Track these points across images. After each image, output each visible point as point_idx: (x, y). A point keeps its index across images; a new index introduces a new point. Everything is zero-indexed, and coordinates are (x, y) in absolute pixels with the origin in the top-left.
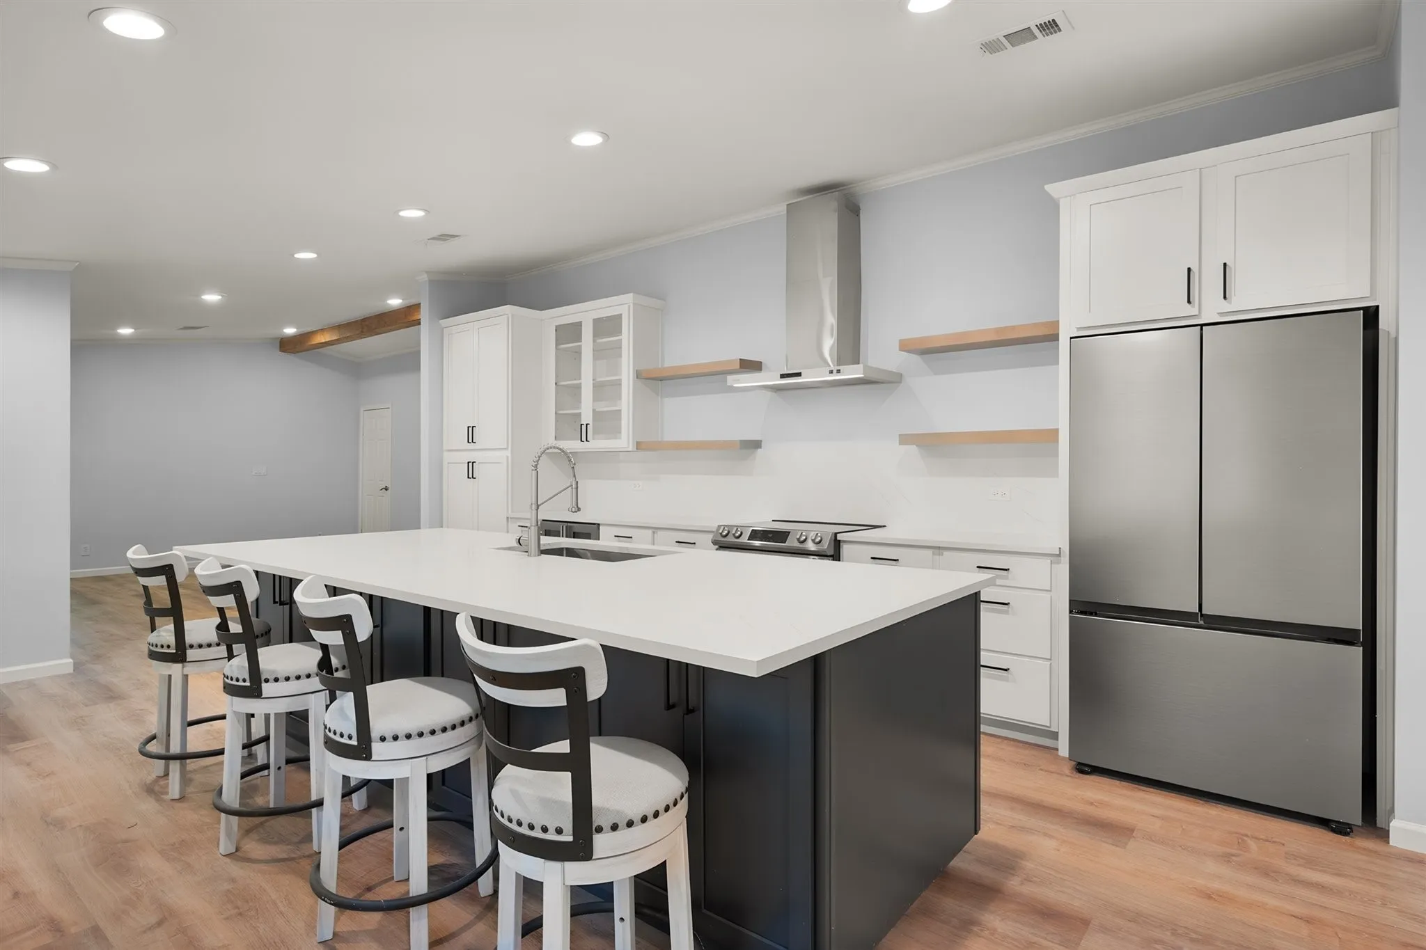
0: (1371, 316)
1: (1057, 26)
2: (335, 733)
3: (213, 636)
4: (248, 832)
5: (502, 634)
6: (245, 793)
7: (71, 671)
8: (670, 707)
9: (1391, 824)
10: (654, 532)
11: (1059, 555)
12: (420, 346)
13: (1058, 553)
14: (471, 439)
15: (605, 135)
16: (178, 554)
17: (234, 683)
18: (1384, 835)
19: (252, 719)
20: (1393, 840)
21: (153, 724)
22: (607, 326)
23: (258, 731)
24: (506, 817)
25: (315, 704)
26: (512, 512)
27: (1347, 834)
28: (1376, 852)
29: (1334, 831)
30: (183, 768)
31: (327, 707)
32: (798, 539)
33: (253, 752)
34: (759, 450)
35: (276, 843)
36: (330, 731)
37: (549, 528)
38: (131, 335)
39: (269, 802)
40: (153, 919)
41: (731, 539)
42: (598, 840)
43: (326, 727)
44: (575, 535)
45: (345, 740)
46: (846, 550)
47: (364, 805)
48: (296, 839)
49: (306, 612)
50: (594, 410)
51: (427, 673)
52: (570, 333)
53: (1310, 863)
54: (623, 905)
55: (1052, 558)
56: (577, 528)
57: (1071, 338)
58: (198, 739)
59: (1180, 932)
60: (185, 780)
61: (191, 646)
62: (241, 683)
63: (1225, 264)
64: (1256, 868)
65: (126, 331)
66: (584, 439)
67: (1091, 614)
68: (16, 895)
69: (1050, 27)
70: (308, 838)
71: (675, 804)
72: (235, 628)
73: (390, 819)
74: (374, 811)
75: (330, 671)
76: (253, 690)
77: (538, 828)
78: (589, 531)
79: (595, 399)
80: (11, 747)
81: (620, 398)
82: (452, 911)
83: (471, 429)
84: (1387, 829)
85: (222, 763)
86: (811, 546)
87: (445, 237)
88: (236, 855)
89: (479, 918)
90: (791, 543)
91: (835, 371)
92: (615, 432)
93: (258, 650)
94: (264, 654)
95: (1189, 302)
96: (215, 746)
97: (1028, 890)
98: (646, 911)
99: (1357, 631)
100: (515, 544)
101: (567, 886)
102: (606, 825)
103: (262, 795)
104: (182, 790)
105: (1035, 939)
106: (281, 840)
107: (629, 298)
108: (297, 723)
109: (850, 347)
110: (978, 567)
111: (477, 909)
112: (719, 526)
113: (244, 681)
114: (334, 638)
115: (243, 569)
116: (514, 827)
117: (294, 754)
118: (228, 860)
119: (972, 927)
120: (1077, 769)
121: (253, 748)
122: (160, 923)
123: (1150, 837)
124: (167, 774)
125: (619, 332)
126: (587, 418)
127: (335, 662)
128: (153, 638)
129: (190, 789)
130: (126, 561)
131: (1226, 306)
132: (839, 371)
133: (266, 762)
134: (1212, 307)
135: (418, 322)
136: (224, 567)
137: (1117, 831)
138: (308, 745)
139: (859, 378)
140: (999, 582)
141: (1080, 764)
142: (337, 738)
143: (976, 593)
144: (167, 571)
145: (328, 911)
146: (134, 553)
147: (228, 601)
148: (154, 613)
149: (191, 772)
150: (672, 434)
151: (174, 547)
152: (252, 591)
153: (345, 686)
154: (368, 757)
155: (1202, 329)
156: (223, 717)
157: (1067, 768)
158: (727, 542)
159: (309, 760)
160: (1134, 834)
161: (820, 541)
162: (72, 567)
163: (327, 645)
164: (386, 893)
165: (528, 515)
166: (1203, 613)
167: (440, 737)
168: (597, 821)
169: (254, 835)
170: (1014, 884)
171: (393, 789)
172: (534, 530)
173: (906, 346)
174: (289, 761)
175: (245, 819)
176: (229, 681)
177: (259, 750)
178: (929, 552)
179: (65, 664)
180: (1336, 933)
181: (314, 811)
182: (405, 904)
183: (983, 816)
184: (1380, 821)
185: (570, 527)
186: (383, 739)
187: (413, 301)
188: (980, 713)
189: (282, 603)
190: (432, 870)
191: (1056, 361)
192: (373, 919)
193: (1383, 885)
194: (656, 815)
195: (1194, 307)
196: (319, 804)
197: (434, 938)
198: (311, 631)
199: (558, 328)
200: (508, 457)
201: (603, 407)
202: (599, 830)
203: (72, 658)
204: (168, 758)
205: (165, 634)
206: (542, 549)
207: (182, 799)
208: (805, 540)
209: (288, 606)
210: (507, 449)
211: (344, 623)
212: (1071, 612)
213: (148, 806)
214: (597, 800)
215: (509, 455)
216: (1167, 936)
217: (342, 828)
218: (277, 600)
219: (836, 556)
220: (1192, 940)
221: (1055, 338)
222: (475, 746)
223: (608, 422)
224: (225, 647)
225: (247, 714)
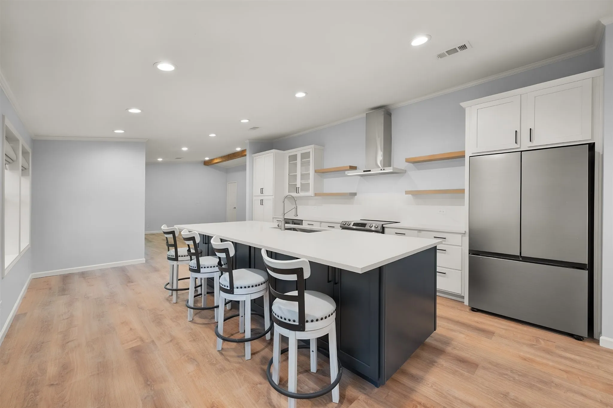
0: (592, 147)
1: (466, 47)
2: (223, 285)
3: (186, 253)
4: (196, 314)
5: (274, 255)
6: (195, 302)
7: (145, 262)
8: (329, 282)
9: (600, 338)
10: (320, 223)
11: (465, 234)
12: (246, 163)
13: (464, 233)
14: (262, 192)
15: (306, 93)
16: (176, 228)
17: (192, 268)
18: (597, 342)
19: (197, 279)
20: (601, 344)
21: (168, 279)
22: (305, 156)
23: (198, 283)
24: (277, 315)
25: (216, 276)
26: (275, 216)
27: (581, 340)
28: (594, 348)
29: (576, 339)
30: (177, 293)
31: (220, 277)
32: (370, 226)
33: (197, 289)
34: (356, 196)
35: (204, 318)
36: (221, 284)
37: (287, 221)
38: (162, 161)
39: (202, 305)
40: (169, 340)
41: (346, 226)
42: (307, 325)
43: (220, 283)
44: (295, 224)
45: (226, 288)
46: (386, 230)
47: (230, 308)
48: (210, 318)
49: (214, 247)
50: (301, 183)
51: (250, 267)
52: (293, 158)
53: (566, 350)
54: (313, 347)
55: (462, 235)
56: (295, 221)
57: (470, 157)
58: (181, 285)
59: (514, 371)
60: (177, 297)
61: (180, 256)
62: (194, 268)
63: (531, 129)
64: (543, 350)
65: (160, 160)
66: (298, 192)
67: (477, 255)
68: (131, 329)
69: (464, 47)
70: (214, 318)
71: (332, 314)
72: (193, 251)
73: (238, 313)
74: (233, 310)
75: (221, 265)
76: (197, 270)
77: (287, 319)
78: (299, 222)
79: (301, 179)
80: (128, 284)
81: (309, 179)
82: (258, 344)
83: (262, 189)
84: (598, 339)
85: (188, 293)
86: (373, 229)
87: (254, 128)
88: (192, 321)
89: (266, 347)
90: (367, 227)
91: (383, 169)
92: (308, 190)
93: (200, 258)
94: (201, 259)
95: (516, 143)
96: (187, 287)
97: (456, 352)
98: (321, 349)
99: (586, 264)
100: (277, 227)
101: (296, 339)
102: (309, 320)
103: (200, 303)
104: (177, 300)
105: (458, 369)
106: (205, 318)
107: (312, 146)
108: (210, 282)
109: (388, 160)
110: (434, 237)
111: (265, 344)
112: (342, 222)
113: (195, 267)
114: (223, 255)
115: (195, 233)
116: (279, 319)
117: (209, 291)
118: (190, 323)
119: (435, 364)
120: (471, 310)
121: (197, 288)
122: (171, 341)
123: (501, 336)
124: (172, 295)
125: (309, 157)
126: (299, 185)
127: (222, 263)
128: (169, 253)
129: (179, 300)
130: (161, 229)
131: (531, 144)
132: (384, 169)
133: (201, 293)
134: (525, 145)
135: (245, 155)
136: (189, 232)
137: (488, 333)
138: (214, 288)
139: (392, 172)
140: (443, 243)
141: (472, 308)
142: (224, 287)
143: (435, 246)
144: (173, 233)
145: (220, 341)
146: (164, 227)
147: (191, 243)
148: (169, 245)
149: (179, 295)
150: (326, 190)
151: (175, 225)
152: (198, 240)
153: (226, 270)
154: (233, 293)
155: (521, 153)
156: (189, 278)
157: (468, 309)
158: (345, 227)
159: (214, 293)
160: (494, 335)
161: (377, 227)
162: (145, 231)
163: (220, 257)
164: (237, 337)
165: (281, 218)
166: (522, 256)
167: (255, 288)
168: (306, 319)
169: (197, 315)
170: (449, 349)
171: (239, 304)
172: (283, 222)
173: (408, 161)
174: (208, 293)
175: (194, 310)
176: (191, 267)
177: (199, 289)
178: (416, 232)
179: (143, 260)
180: (579, 378)
181: (215, 309)
182: (243, 341)
183: (437, 324)
184: (595, 336)
185: (293, 221)
186: (237, 288)
187: (244, 149)
188: (436, 288)
189: (206, 244)
190: (252, 330)
191: (464, 165)
192: (234, 345)
193: (598, 361)
194: (326, 318)
195: (518, 144)
196: (217, 307)
197: (253, 352)
198: (216, 253)
199: (289, 157)
200: (273, 198)
201: (304, 182)
202: (307, 322)
203: (145, 258)
204: (173, 290)
205: (172, 252)
206: (286, 228)
207: (176, 303)
208: (372, 226)
209: (207, 245)
210: (273, 196)
211: (226, 251)
212: (469, 254)
213: (167, 304)
214: (307, 311)
215: (274, 197)
216: (509, 373)
217: (224, 315)
218: (204, 242)
219: (383, 232)
220: (519, 375)
221: (464, 156)
222: (266, 291)
223: (305, 187)
224: (190, 257)
225: (195, 278)
